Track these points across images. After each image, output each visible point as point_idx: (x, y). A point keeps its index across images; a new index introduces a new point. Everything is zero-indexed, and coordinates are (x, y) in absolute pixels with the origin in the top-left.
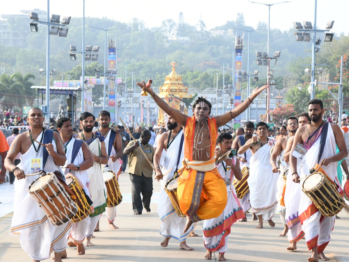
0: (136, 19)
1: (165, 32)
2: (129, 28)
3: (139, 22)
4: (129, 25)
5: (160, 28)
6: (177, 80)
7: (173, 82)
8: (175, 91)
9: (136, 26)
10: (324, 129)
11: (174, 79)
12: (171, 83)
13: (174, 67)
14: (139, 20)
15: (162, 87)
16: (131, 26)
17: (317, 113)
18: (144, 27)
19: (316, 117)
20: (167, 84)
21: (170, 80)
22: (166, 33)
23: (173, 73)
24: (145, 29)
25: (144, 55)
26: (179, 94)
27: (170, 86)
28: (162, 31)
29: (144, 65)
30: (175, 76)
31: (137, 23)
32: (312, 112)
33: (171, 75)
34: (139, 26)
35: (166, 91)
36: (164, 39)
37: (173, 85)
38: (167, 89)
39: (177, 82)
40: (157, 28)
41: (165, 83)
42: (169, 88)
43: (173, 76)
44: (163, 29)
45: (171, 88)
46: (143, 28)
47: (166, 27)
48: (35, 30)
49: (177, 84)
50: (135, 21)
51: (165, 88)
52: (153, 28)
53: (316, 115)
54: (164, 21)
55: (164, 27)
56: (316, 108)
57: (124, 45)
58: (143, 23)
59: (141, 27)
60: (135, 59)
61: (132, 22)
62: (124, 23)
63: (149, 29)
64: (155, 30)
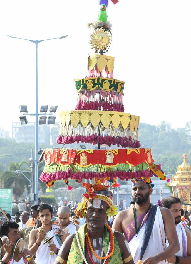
0: (164, 122)
1: (189, 131)
2: (158, 129)
3: (166, 124)
4: (158, 127)
5: (184, 129)
6: (188, 170)
7: (184, 172)
8: (185, 179)
9: (163, 127)
10: (151, 215)
11: (184, 169)
12: (182, 173)
13: (185, 159)
14: (166, 123)
15: (175, 177)
16: (160, 127)
17: (144, 192)
18: (171, 128)
19: (142, 197)
20: (178, 174)
21: (182, 170)
22: (189, 133)
23: (184, 164)
24: (171, 130)
25: (170, 151)
26: (189, 182)
27: (181, 176)
28: (186, 131)
29: (169, 158)
30: (186, 166)
31: (165, 125)
32: (136, 192)
33: (182, 166)
34: (166, 128)
35: (177, 179)
36: (187, 137)
37: (184, 175)
38: (178, 178)
39: (187, 172)
40: (182, 129)
41: (177, 173)
42: (180, 177)
43: (184, 166)
44: (187, 129)
45: (182, 177)
46: (169, 129)
47: (189, 128)
48: (25, 123)
49: (187, 174)
50: (163, 123)
51: (177, 177)
52: (178, 129)
53: (142, 196)
54: (188, 123)
55: (188, 128)
56: (142, 186)
57: (153, 143)
58: (170, 125)
59: (168, 128)
60: (162, 154)
61: (160, 124)
62: (154, 126)
63: (175, 129)
64: (180, 131)
